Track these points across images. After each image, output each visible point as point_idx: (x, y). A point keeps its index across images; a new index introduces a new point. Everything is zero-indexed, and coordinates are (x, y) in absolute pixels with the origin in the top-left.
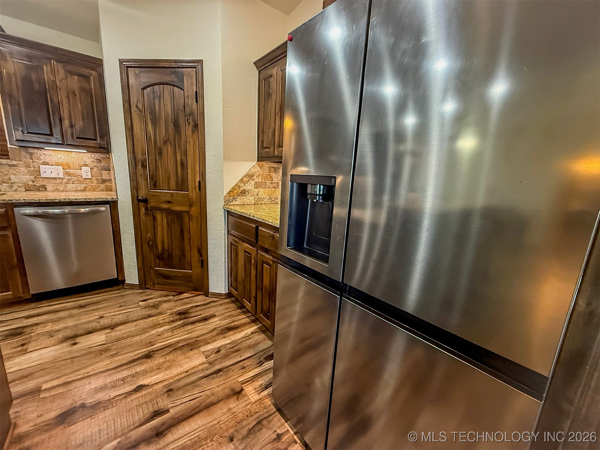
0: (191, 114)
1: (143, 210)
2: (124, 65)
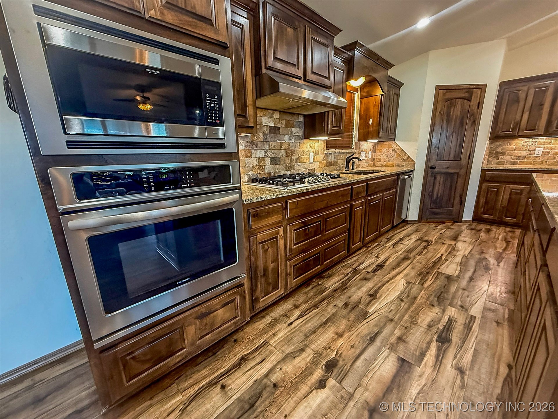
0: (473, 115)
1: (430, 174)
2: (439, 88)
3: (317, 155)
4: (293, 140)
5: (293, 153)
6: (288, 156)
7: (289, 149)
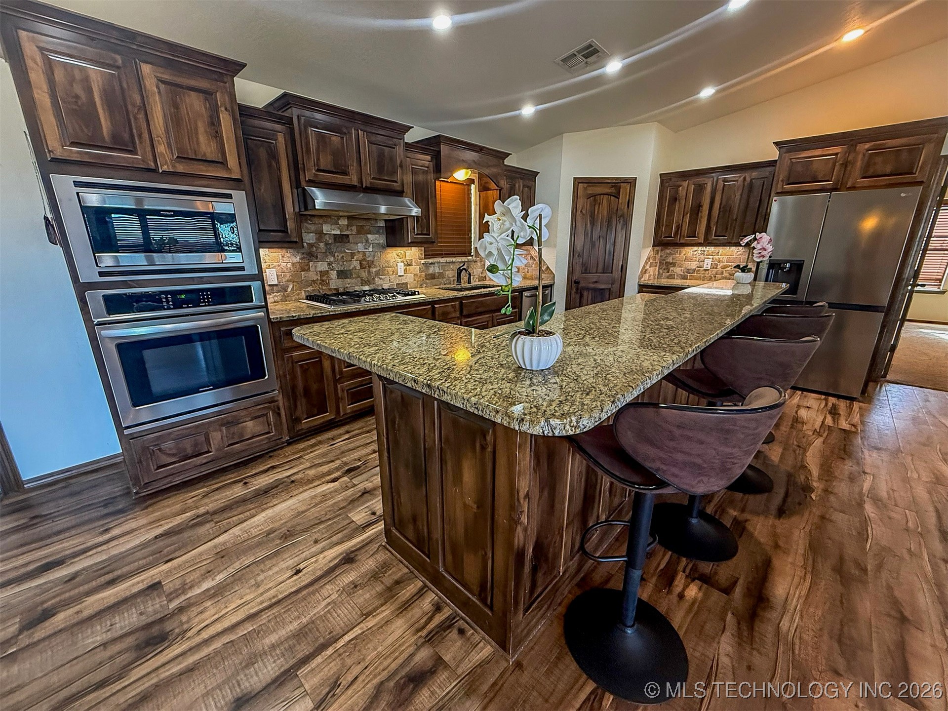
0: (622, 216)
1: (574, 290)
2: (577, 181)
3: (410, 265)
4: (371, 249)
5: (371, 264)
6: (364, 268)
7: (365, 259)
